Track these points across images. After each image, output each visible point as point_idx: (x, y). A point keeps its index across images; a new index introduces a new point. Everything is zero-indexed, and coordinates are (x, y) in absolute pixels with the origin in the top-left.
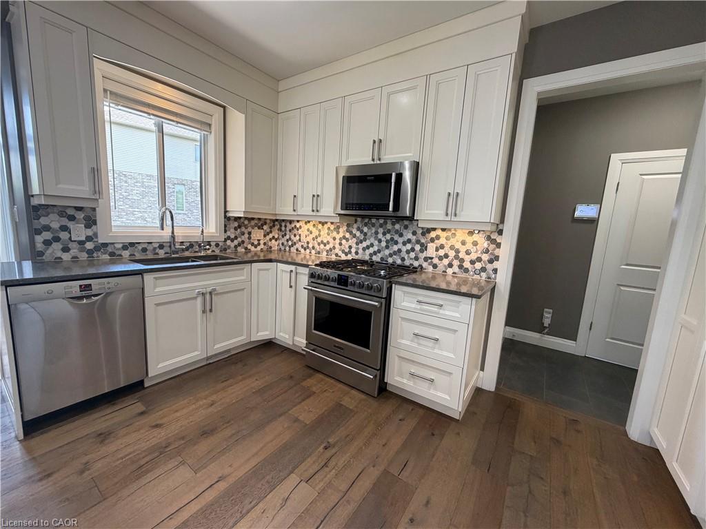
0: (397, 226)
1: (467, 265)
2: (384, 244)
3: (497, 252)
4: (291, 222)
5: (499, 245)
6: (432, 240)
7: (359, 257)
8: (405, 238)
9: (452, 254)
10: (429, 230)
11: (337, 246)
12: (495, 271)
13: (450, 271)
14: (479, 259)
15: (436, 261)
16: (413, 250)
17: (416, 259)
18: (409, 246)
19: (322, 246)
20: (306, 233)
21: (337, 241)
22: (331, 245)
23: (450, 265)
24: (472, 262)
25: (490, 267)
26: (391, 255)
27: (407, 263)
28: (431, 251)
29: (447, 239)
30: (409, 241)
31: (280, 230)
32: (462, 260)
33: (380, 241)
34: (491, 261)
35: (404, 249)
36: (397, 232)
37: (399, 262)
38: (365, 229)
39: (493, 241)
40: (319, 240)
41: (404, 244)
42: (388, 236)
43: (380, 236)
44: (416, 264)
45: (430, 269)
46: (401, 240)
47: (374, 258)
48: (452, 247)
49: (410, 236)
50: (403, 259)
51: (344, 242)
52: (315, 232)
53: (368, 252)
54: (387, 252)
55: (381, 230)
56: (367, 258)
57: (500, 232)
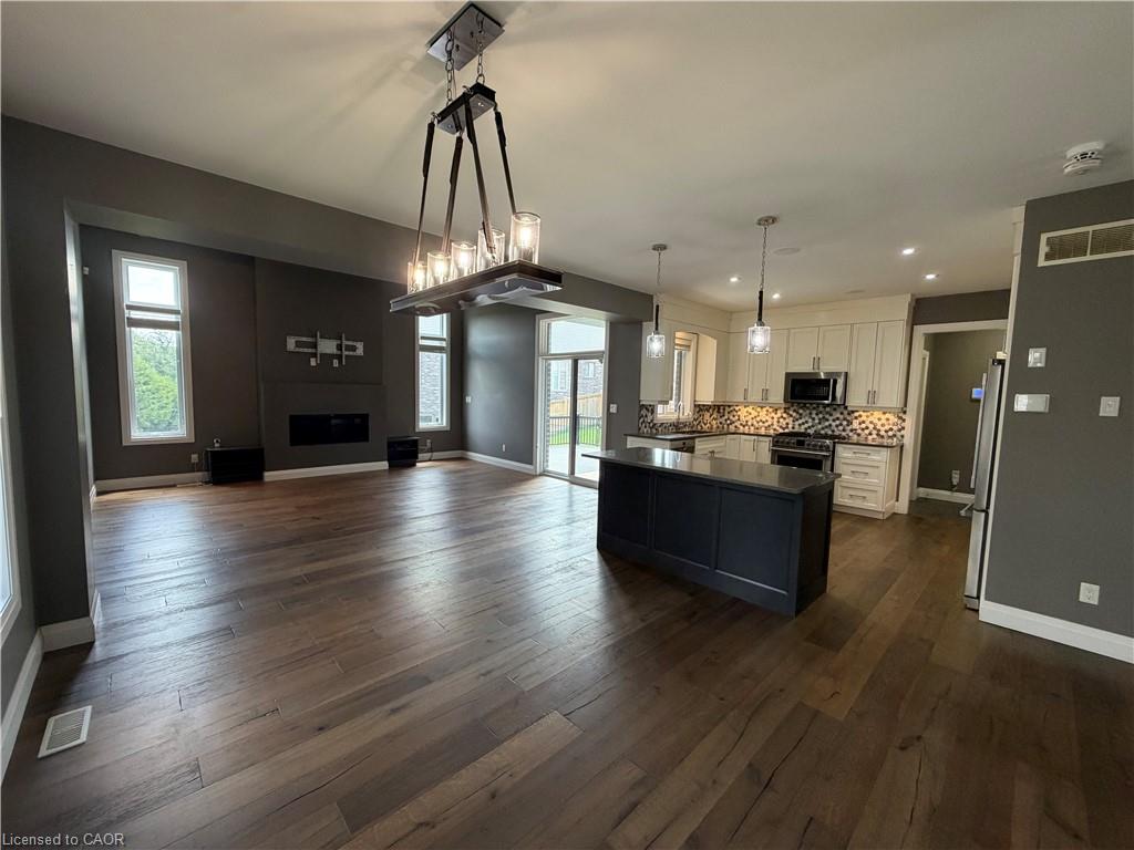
0: (828, 409)
1: (882, 433)
2: (817, 421)
3: (903, 424)
4: (729, 406)
5: (904, 420)
6: (856, 418)
7: (796, 430)
8: (834, 417)
9: (871, 426)
10: (853, 412)
11: (775, 423)
12: (902, 436)
13: (870, 437)
14: (891, 429)
15: (859, 431)
16: (841, 424)
17: (844, 430)
18: (838, 422)
19: (761, 424)
20: (745, 413)
21: (776, 420)
22: (770, 423)
23: (870, 434)
24: (886, 431)
25: (899, 434)
26: (823, 429)
27: (837, 433)
28: (855, 424)
29: (867, 417)
30: (838, 419)
31: (718, 412)
32: (879, 430)
33: (814, 419)
34: (900, 430)
35: (834, 424)
36: (827, 413)
37: (830, 433)
38: (801, 411)
39: (900, 418)
40: (758, 419)
41: (834, 421)
42: (821, 416)
43: (814, 416)
44: (844, 434)
45: (855, 436)
46: (831, 418)
47: (809, 431)
48: (871, 422)
49: (838, 415)
50: (833, 431)
51: (781, 420)
52: (754, 413)
53: (803, 427)
54: (820, 427)
55: (814, 412)
56: (803, 431)
57: (905, 412)
